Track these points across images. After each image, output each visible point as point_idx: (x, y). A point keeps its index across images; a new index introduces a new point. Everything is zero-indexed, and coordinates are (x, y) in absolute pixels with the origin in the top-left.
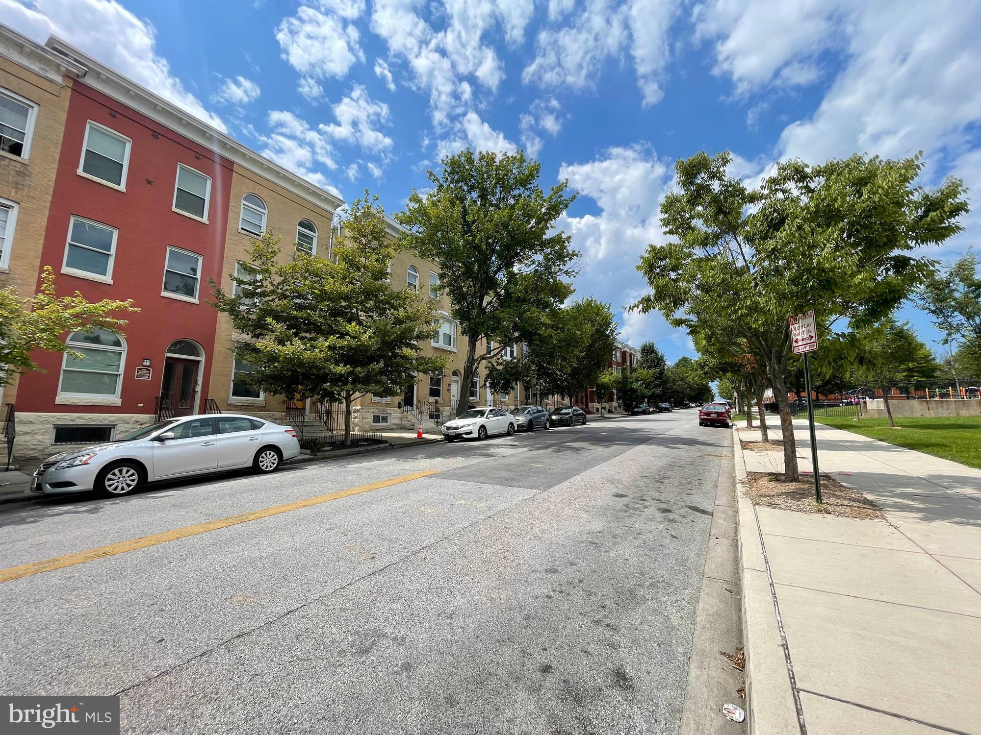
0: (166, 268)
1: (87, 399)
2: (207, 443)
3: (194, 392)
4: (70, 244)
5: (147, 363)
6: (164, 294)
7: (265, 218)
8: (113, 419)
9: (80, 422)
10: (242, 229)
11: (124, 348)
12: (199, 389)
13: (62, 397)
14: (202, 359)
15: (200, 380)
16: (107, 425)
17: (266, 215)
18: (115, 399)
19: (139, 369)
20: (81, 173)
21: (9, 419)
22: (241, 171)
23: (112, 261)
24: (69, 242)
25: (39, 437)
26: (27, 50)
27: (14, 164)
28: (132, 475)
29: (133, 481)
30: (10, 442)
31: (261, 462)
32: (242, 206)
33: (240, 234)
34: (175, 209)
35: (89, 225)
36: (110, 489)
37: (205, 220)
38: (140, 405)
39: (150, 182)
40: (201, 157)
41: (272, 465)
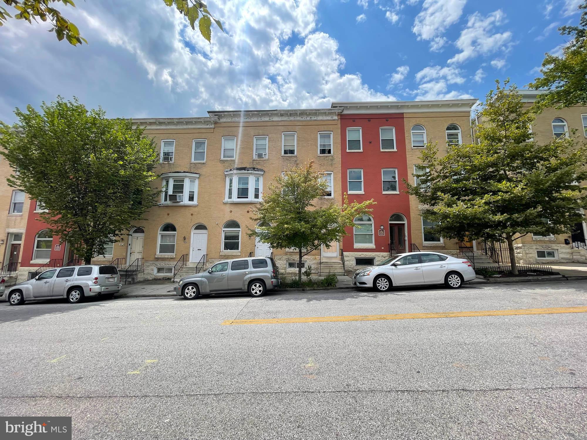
0: (383, 180)
1: (363, 246)
2: (417, 268)
3: (405, 240)
5: (382, 227)
6: (384, 193)
7: (425, 136)
8: (374, 255)
9: (362, 256)
10: (414, 146)
11: (372, 222)
12: (406, 238)
13: (357, 246)
14: (405, 222)
15: (406, 234)
16: (371, 257)
17: (425, 133)
18: (372, 246)
19: (380, 231)
20: (348, 151)
21: (342, 255)
22: (408, 116)
23: (363, 183)
24: (348, 180)
25: (351, 262)
26: (327, 113)
27: (330, 157)
28: (386, 282)
29: (387, 285)
30: (344, 264)
31: (450, 281)
32: (412, 134)
33: (413, 150)
34: (382, 150)
35: (354, 171)
36: (379, 287)
37: (395, 150)
38: (383, 248)
39: (371, 143)
40: (389, 119)
41: (457, 284)
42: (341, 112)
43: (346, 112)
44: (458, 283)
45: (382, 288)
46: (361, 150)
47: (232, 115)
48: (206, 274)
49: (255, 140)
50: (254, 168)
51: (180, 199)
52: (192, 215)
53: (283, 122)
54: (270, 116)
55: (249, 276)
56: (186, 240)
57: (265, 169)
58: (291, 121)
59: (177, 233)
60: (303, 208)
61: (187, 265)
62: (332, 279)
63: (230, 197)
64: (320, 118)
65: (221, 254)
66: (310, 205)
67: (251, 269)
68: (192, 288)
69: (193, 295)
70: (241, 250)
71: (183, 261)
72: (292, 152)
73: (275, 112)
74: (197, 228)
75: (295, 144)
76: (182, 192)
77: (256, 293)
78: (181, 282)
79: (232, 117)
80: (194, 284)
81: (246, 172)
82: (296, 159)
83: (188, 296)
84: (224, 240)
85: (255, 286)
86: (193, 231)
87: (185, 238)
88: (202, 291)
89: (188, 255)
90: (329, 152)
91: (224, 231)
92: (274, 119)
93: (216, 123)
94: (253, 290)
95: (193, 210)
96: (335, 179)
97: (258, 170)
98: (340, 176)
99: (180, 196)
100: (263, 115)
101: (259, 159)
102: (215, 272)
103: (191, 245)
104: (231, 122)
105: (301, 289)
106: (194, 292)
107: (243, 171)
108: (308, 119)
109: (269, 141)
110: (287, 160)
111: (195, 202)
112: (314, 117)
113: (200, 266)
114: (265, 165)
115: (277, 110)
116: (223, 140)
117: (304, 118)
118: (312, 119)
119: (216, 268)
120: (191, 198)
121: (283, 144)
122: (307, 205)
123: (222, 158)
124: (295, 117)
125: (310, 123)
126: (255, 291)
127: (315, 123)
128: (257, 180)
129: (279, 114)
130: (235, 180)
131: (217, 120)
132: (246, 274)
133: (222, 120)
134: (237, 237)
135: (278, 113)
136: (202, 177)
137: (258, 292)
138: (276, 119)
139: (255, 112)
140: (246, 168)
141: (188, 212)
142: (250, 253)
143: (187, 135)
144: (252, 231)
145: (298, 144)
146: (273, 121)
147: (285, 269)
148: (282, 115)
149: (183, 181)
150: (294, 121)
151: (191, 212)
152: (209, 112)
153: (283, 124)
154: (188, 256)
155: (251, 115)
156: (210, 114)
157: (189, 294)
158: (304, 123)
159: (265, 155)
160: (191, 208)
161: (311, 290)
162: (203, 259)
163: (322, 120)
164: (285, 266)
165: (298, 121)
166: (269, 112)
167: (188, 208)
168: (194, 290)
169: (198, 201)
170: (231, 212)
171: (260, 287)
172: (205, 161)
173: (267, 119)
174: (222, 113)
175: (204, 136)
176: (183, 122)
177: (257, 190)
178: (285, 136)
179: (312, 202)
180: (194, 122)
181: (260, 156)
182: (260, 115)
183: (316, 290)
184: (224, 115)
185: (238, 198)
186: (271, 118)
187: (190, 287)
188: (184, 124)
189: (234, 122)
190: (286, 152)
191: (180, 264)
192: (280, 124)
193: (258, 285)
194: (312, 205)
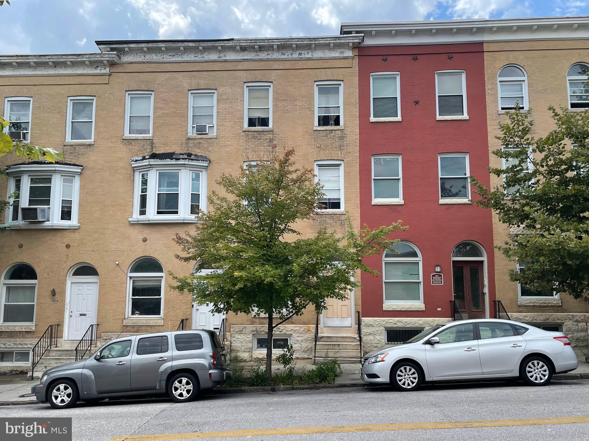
0: (440, 176)
1: (402, 305)
2: (469, 349)
4: (374, 180)
5: (438, 269)
6: (442, 201)
7: (525, 87)
8: (421, 322)
9: (400, 325)
10: (503, 109)
11: (419, 259)
12: (486, 290)
13: (389, 305)
14: (484, 258)
15: (486, 282)
16: (417, 327)
17: (526, 82)
18: (419, 304)
19: (434, 276)
20: (372, 119)
21: (359, 324)
22: (493, 47)
23: (401, 183)
24: (373, 177)
25: (378, 337)
26: (332, 45)
27: (337, 132)
28: (414, 373)
29: (415, 378)
30: (360, 340)
31: (529, 372)
32: (499, 84)
33: (501, 116)
34: (439, 118)
35: (384, 159)
36: (400, 383)
37: (465, 116)
38: (439, 309)
39: (417, 103)
40: (453, 55)
41: (542, 377)
42: (359, 43)
43: (368, 42)
44: (544, 376)
45: (406, 384)
46: (399, 118)
47: (145, 49)
48: (92, 362)
49: (191, 98)
50: (189, 155)
51: (44, 216)
52: (68, 246)
53: (245, 63)
54: (220, 52)
55: (169, 364)
56: (57, 296)
57: (211, 157)
58: (261, 60)
59: (39, 282)
60: (273, 238)
61: (59, 345)
62: (332, 370)
63: (143, 213)
64: (318, 54)
65: (125, 322)
66: (289, 230)
67: (173, 352)
68: (66, 388)
69: (67, 400)
70: (165, 315)
71: (51, 338)
72: (264, 122)
73: (231, 44)
74: (78, 272)
75: (271, 106)
76: (48, 202)
77: (181, 395)
78: (45, 378)
79: (144, 52)
80: (69, 381)
81: (174, 162)
82: (271, 136)
83: (58, 402)
84: (131, 296)
85: (180, 382)
86: (70, 279)
87: (54, 293)
88: (84, 393)
89: (60, 325)
90: (337, 121)
91: (131, 278)
92: (228, 58)
93: (112, 64)
94: (176, 389)
95: (68, 238)
96: (347, 174)
97: (198, 158)
98: (358, 169)
99: (43, 210)
100: (206, 49)
101: (200, 136)
102: (108, 358)
103: (67, 306)
104: (144, 63)
105: (269, 388)
106: (69, 395)
107: (168, 161)
108: (296, 56)
109: (218, 100)
110: (254, 137)
111: (74, 222)
112: (306, 53)
113: (84, 347)
114: (210, 149)
115: (232, 40)
116: (128, 98)
117: (287, 55)
118: (303, 56)
119: (110, 351)
120: (66, 214)
121: (246, 107)
122: (282, 231)
123: (127, 135)
124: (270, 52)
125: (300, 65)
126: (179, 392)
127: (309, 64)
128: (197, 178)
129: (238, 48)
130: (153, 178)
131: (116, 59)
132: (165, 361)
133: (126, 59)
134: (157, 291)
135: (236, 46)
136: (87, 173)
137: (185, 393)
138: (231, 56)
139: (191, 44)
140: (173, 154)
141: (60, 242)
142: (182, 321)
143: (58, 89)
144: (180, 281)
145: (275, 106)
146: (226, 61)
147: (250, 350)
148: (243, 49)
149: (49, 180)
150: (268, 60)
151: (66, 241)
152: (99, 43)
153: (245, 65)
154: (60, 328)
155: (182, 48)
156: (101, 46)
157: (59, 399)
158: (287, 65)
159: (211, 129)
160: (67, 233)
161: (287, 389)
162: (89, 332)
163: (321, 59)
164: (250, 345)
165: (275, 60)
166: (217, 44)
167: (60, 234)
168: (70, 391)
169: (79, 220)
170: (145, 240)
171: (188, 383)
172: (92, 140)
173: (214, 56)
174: (125, 46)
175: (90, 90)
176: (47, 63)
177: (195, 198)
178: (251, 90)
179: (292, 225)
180: (69, 63)
181: (201, 130)
182: (201, 48)
183: (297, 389)
184: (129, 48)
185: (159, 213)
186: (222, 55)
187: (62, 387)
188: (50, 67)
189: (148, 63)
190: (252, 122)
191: (45, 343)
192: (240, 68)
193: (184, 380)
194: (294, 231)
